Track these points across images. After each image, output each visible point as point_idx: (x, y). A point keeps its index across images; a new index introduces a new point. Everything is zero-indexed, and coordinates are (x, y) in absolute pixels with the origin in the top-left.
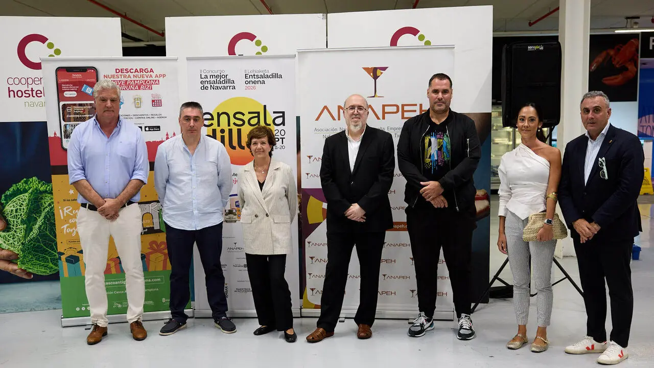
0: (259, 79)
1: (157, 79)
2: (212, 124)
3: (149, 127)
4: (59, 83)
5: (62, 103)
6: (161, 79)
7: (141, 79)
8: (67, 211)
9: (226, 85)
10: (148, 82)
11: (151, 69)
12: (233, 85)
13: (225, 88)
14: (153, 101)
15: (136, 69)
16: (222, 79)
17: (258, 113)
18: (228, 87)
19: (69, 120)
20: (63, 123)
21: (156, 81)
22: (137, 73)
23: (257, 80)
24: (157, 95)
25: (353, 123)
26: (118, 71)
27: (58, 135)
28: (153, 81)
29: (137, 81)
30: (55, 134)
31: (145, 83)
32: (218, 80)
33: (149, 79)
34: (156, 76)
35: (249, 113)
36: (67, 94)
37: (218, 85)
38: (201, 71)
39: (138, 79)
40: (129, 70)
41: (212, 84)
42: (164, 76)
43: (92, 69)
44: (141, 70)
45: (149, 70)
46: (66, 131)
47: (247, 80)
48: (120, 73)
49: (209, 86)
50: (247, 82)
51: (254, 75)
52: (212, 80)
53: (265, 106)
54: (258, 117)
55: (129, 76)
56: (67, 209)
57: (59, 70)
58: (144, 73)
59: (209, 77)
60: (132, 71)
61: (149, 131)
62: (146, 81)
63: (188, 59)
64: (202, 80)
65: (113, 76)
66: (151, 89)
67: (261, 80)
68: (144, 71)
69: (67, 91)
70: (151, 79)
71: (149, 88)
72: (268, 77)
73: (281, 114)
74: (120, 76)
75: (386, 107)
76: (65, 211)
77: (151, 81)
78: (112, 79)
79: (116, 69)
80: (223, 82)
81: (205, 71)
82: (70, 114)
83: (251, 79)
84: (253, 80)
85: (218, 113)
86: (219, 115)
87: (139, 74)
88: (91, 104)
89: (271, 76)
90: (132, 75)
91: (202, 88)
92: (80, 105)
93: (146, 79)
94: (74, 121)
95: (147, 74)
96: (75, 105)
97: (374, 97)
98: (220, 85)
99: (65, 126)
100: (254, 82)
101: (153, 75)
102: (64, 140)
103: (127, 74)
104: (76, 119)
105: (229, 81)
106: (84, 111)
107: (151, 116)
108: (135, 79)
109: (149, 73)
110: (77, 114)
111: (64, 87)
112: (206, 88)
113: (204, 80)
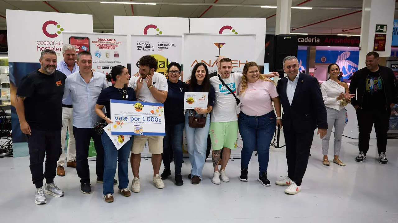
0: (165, 46)
1: (117, 44)
6: (119, 45)
7: (110, 44)
9: (149, 48)
12: (153, 48)
13: (149, 50)
14: (115, 55)
15: (108, 39)
16: (148, 46)
17: (164, 62)
22: (108, 41)
23: (164, 47)
24: (117, 52)
26: (99, 40)
32: (146, 46)
35: (160, 62)
37: (145, 48)
38: (138, 41)
39: (108, 44)
41: (142, 48)
42: (120, 43)
43: (87, 38)
44: (110, 40)
45: (114, 40)
47: (159, 46)
50: (159, 48)
51: (163, 44)
52: (142, 46)
53: (167, 59)
54: (164, 64)
57: (71, 38)
59: (141, 44)
60: (105, 40)
62: (112, 45)
63: (132, 36)
65: (96, 42)
66: (114, 49)
67: (166, 47)
70: (114, 44)
72: (169, 45)
74: (100, 42)
81: (140, 42)
83: (161, 46)
84: (162, 46)
89: (171, 45)
90: (105, 42)
91: (138, 49)
93: (112, 44)
95: (112, 42)
97: (218, 56)
98: (147, 48)
100: (162, 48)
101: (116, 42)
103: (103, 41)
105: (151, 47)
107: (114, 62)
112: (140, 50)
113: (139, 46)
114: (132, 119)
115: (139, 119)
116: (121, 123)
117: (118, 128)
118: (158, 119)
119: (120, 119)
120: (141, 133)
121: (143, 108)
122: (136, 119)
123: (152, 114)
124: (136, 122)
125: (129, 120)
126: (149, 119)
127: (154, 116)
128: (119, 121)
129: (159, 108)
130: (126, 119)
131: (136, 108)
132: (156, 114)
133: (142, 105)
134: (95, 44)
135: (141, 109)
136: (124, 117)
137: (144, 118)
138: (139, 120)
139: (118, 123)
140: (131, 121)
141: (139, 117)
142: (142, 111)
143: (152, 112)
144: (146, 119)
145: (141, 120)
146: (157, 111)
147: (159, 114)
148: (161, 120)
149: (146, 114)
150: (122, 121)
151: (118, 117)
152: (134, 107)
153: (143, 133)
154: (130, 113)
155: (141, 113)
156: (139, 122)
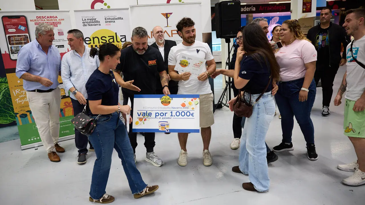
0: (112, 20)
1: (59, 21)
2: (90, 43)
3: (58, 46)
4: (4, 24)
5: (7, 36)
6: (62, 21)
7: (51, 21)
8: (18, 92)
9: (96, 24)
10: (55, 23)
11: (56, 16)
12: (99, 23)
13: (95, 25)
14: (59, 33)
15: (48, 16)
16: (93, 21)
17: (113, 37)
18: (97, 25)
19: (13, 44)
20: (10, 46)
21: (59, 22)
22: (48, 19)
23: (111, 21)
24: (61, 29)
25: (160, 39)
26: (38, 18)
27: (7, 52)
28: (58, 22)
29: (49, 22)
30: (5, 52)
31: (53, 23)
32: (91, 21)
33: (55, 21)
34: (59, 20)
35: (109, 37)
36: (10, 30)
37: (91, 24)
38: (82, 17)
39: (49, 21)
40: (44, 17)
41: (88, 23)
42: (63, 20)
43: (23, 17)
44: (51, 17)
45: (55, 17)
46: (12, 50)
47: (106, 21)
48: (39, 19)
49: (87, 24)
50: (106, 22)
51: (109, 18)
52: (88, 21)
53: (116, 33)
54: (113, 38)
55: (44, 20)
56: (17, 91)
57: (3, 17)
58: (53, 18)
59: (86, 20)
60: (45, 17)
61: (58, 48)
62: (54, 22)
63: (75, 11)
64: (83, 21)
65: (35, 20)
66: (57, 26)
67: (113, 20)
68: (52, 18)
69: (10, 29)
70: (56, 21)
71: (56, 26)
72: (116, 19)
73: (124, 37)
74: (39, 20)
75: (173, 31)
76: (16, 92)
77: (56, 22)
78: (35, 22)
79: (37, 17)
80: (94, 22)
81: (84, 17)
82: (13, 41)
83: (108, 20)
84: (109, 21)
85: (93, 37)
86: (94, 38)
87: (50, 19)
88: (25, 35)
89: (118, 19)
90: (46, 20)
91: (84, 25)
92: (18, 36)
93: (54, 21)
94: (16, 44)
95: (54, 19)
96: (15, 36)
97: (167, 27)
98: (93, 24)
99: (11, 47)
100: (109, 22)
101: (58, 19)
102: (11, 55)
103: (43, 19)
104: (17, 44)
105: (97, 22)
106: (21, 39)
107: (58, 40)
108: (48, 21)
109: (55, 18)
110: (17, 41)
111: (8, 27)
112: (86, 26)
113: (84, 21)
114: (157, 114)
115: (165, 114)
116: (144, 119)
117: (140, 124)
118: (191, 114)
119: (143, 115)
120: (167, 130)
121: (172, 101)
122: (162, 114)
123: (182, 108)
124: (162, 117)
125: (153, 115)
126: (178, 114)
127: (185, 110)
128: (142, 117)
129: (192, 100)
130: (150, 114)
131: (162, 102)
132: (188, 108)
133: (171, 98)
134: (33, 23)
135: (169, 102)
136: (148, 113)
137: (172, 112)
138: (165, 116)
139: (141, 119)
140: (156, 117)
141: (166, 112)
142: (170, 105)
143: (183, 105)
144: (174, 114)
145: (168, 115)
146: (190, 104)
147: (192, 107)
148: (194, 115)
149: (175, 108)
150: (146, 117)
151: (141, 113)
152: (160, 101)
153: (169, 130)
154: (155, 108)
155: (168, 108)
156: (165, 117)
